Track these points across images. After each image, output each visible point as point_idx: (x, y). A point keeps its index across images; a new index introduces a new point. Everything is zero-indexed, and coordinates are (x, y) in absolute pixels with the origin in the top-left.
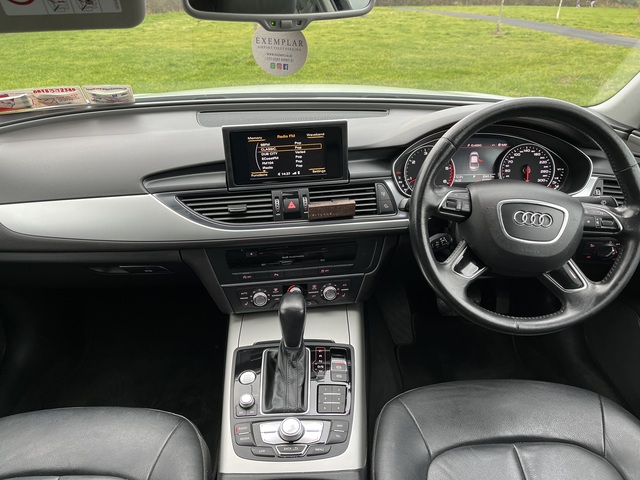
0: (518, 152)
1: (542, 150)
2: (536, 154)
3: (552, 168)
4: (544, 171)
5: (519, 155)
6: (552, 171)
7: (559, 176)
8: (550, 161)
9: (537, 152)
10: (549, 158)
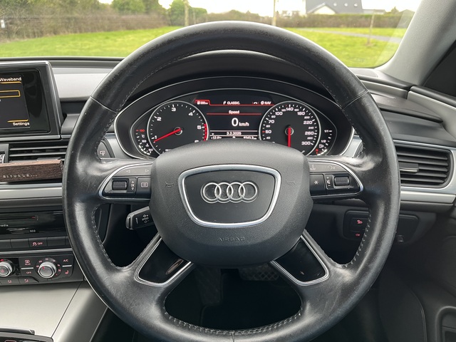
0: (280, 110)
1: (307, 109)
2: (300, 113)
3: (318, 129)
4: (309, 133)
5: (281, 113)
6: (318, 132)
7: (327, 139)
8: (316, 121)
9: (301, 110)
10: (315, 118)
